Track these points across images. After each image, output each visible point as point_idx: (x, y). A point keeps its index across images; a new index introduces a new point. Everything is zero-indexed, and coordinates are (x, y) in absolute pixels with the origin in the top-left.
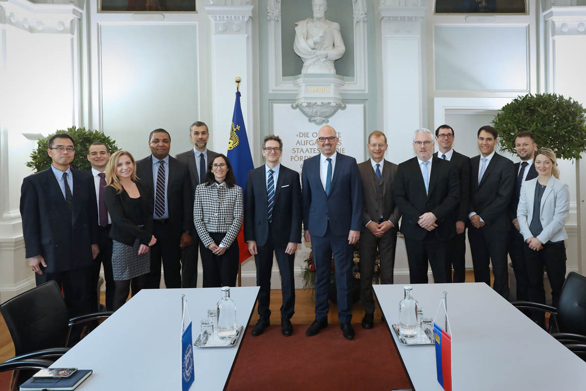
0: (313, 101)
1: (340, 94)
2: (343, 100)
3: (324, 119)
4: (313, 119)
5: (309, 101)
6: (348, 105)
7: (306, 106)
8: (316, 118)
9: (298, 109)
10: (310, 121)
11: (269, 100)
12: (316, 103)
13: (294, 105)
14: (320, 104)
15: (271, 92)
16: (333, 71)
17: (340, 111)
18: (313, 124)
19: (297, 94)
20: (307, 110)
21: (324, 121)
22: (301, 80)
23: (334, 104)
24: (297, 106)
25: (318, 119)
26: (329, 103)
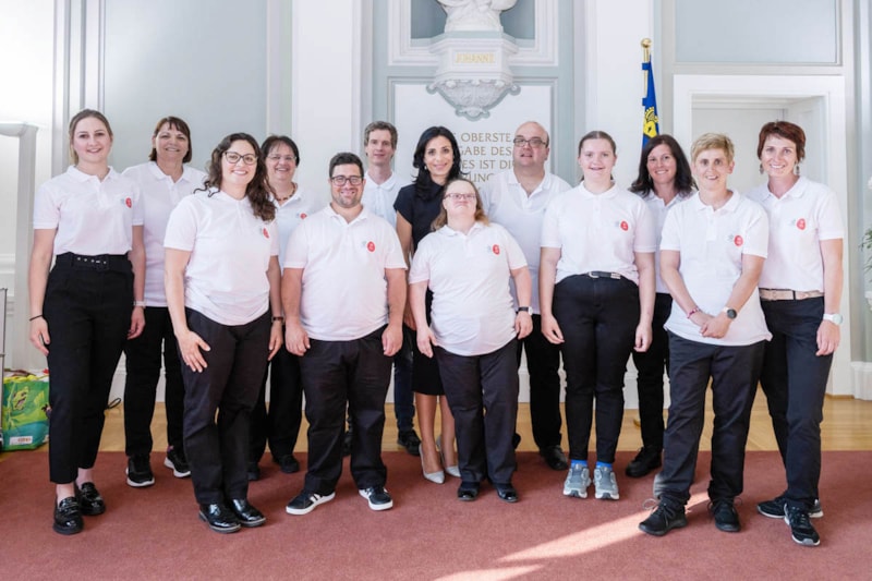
0: (465, 78)
1: (511, 68)
2: (514, 77)
3: (481, 110)
4: (464, 110)
5: (458, 78)
6: (524, 88)
7: (453, 88)
8: (468, 109)
9: (437, 94)
10: (457, 113)
11: (389, 77)
12: (470, 81)
13: (431, 87)
14: (478, 83)
15: (390, 63)
16: (499, 28)
17: (509, 96)
18: (463, 118)
19: (437, 68)
20: (452, 94)
21: (481, 113)
22: (443, 42)
23: (502, 84)
24: (436, 89)
25: (472, 110)
26: (493, 82)
